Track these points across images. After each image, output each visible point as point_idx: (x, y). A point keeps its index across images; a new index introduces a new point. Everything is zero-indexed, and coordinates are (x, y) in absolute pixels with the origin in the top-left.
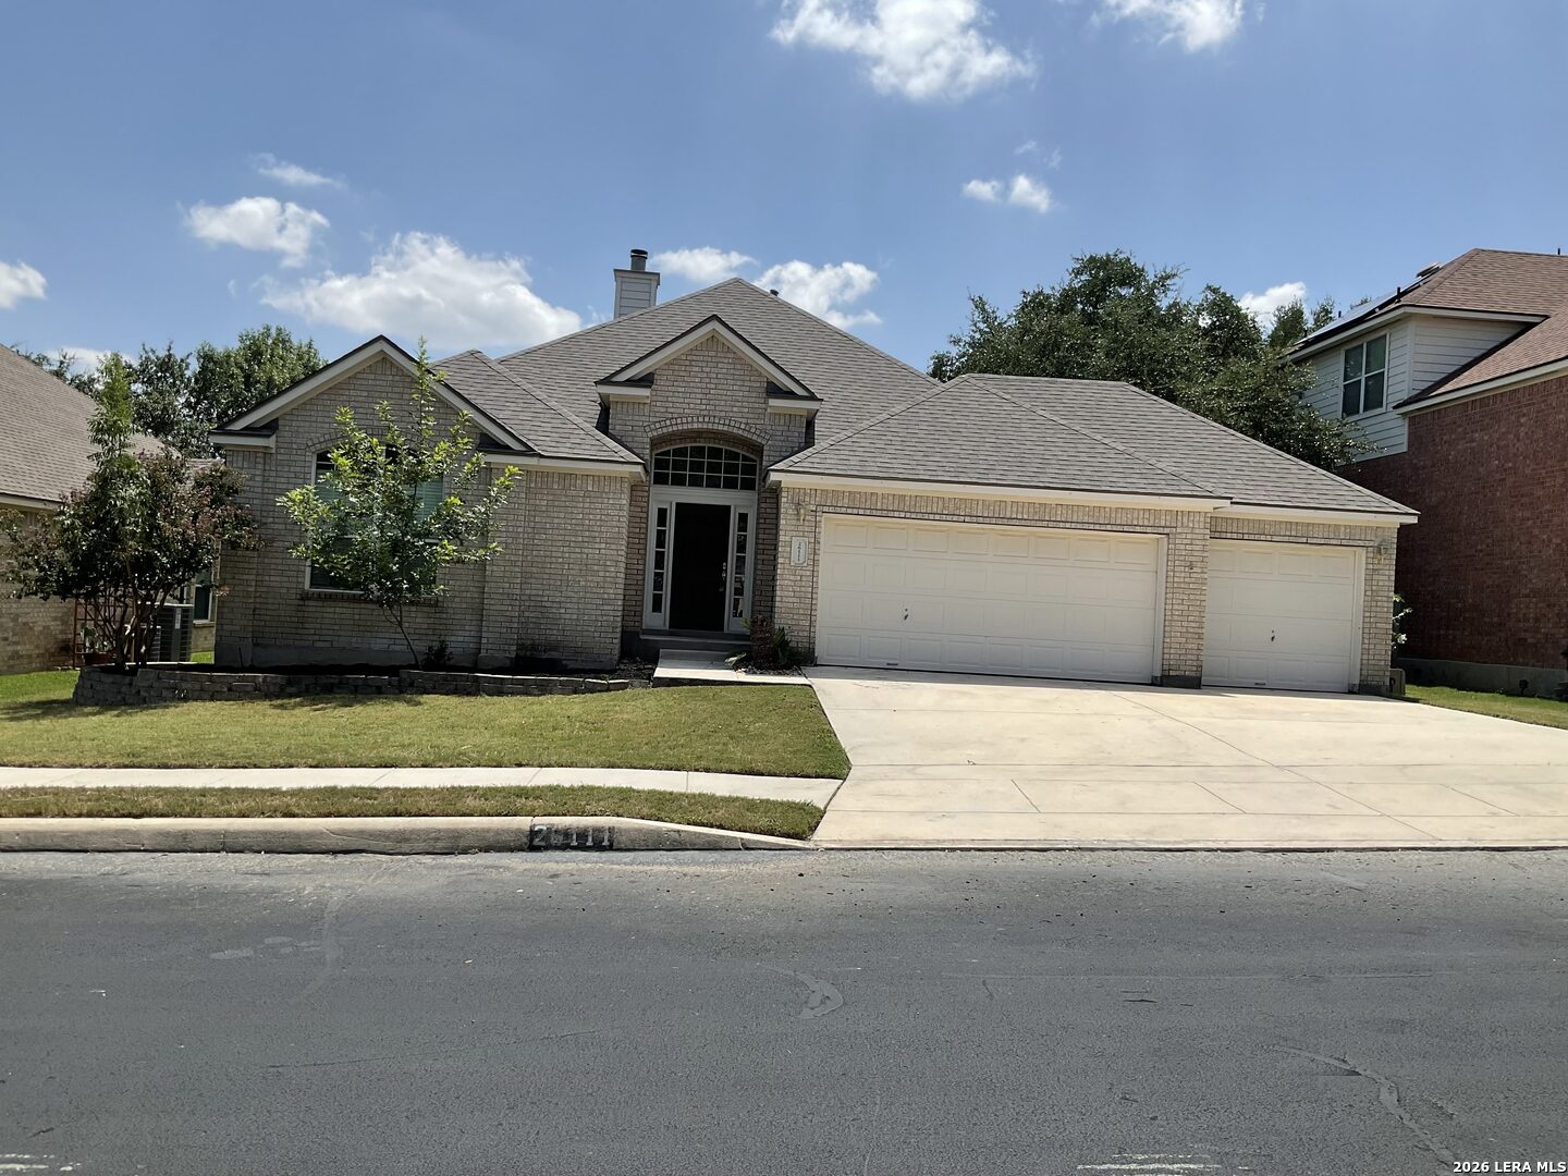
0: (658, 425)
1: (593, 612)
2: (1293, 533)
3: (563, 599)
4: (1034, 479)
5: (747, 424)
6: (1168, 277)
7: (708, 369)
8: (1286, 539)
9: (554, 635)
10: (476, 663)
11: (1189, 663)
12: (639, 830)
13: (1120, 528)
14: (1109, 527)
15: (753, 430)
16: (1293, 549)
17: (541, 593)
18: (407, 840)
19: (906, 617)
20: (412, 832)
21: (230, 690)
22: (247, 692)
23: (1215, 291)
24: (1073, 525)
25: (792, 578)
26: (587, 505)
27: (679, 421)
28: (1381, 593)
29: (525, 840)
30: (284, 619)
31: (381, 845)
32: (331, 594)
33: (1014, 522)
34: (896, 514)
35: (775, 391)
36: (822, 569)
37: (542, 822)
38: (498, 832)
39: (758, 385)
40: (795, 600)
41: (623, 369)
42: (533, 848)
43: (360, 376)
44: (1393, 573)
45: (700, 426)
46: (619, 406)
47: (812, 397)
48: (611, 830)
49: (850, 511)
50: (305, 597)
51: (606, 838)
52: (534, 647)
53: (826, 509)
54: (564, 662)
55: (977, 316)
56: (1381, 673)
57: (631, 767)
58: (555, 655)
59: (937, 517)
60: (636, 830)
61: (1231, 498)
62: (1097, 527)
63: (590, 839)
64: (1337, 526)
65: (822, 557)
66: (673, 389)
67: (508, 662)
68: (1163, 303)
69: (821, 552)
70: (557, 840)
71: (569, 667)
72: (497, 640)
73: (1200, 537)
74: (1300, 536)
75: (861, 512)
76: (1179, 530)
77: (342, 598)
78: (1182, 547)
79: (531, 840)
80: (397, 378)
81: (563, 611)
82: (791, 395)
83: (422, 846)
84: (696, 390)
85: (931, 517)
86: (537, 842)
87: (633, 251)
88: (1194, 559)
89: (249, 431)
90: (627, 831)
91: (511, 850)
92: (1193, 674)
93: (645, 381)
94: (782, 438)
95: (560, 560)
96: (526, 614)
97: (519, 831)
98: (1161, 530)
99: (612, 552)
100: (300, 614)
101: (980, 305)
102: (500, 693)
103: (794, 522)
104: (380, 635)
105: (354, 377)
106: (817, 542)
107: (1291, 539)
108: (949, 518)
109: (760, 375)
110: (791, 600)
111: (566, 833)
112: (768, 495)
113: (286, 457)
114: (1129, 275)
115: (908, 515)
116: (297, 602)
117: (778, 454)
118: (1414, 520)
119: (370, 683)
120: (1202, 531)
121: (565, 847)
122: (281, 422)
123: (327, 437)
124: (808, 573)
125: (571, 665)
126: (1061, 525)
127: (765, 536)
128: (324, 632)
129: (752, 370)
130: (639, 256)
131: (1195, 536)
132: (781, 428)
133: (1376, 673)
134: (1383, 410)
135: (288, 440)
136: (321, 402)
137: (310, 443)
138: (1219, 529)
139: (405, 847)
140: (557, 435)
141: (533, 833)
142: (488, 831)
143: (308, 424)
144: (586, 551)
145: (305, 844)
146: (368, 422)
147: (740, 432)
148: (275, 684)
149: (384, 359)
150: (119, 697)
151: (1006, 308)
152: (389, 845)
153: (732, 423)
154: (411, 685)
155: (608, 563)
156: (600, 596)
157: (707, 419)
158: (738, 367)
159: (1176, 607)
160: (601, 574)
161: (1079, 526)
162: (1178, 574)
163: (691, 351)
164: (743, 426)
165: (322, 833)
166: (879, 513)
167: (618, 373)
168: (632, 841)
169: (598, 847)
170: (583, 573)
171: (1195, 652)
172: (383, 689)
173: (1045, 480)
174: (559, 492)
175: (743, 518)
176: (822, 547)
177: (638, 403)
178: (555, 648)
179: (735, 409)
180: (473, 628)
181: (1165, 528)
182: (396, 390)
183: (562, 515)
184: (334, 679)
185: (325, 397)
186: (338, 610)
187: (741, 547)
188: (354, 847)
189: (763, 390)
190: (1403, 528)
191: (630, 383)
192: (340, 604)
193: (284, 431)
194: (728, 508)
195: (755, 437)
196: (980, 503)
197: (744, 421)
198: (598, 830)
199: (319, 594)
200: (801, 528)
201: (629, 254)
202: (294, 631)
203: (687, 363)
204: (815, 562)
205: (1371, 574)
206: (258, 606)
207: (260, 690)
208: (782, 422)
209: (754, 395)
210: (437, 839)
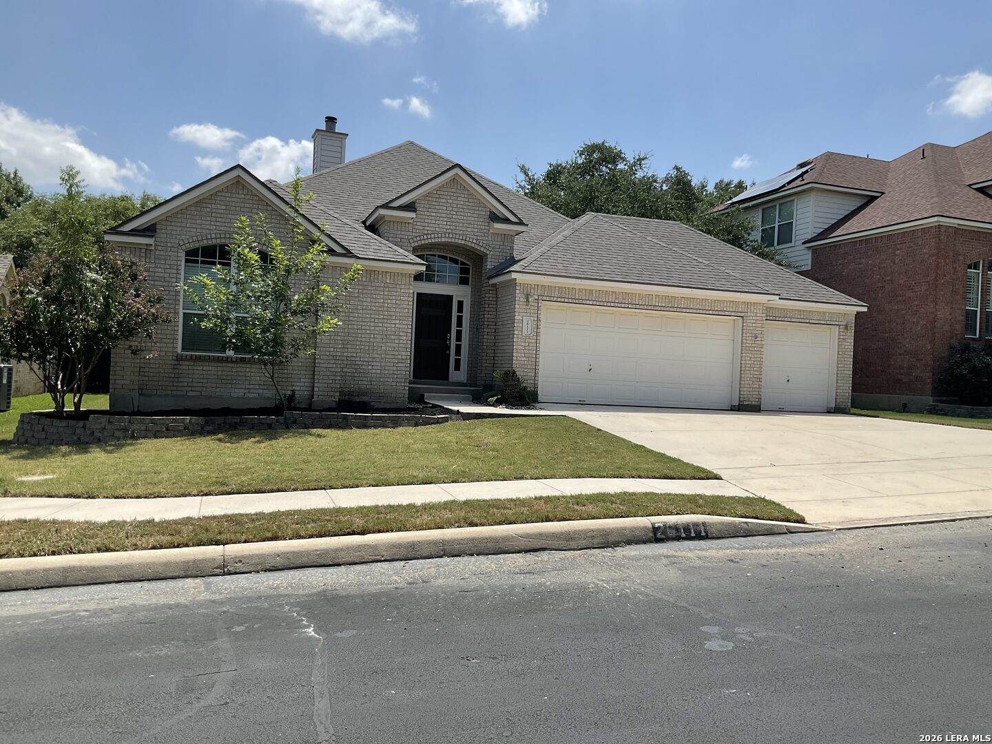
0: (418, 238)
1: (392, 368)
2: (802, 317)
3: (370, 359)
4: (669, 281)
5: (477, 240)
6: (643, 159)
7: (451, 201)
8: (798, 320)
9: (364, 384)
10: (310, 405)
11: (754, 396)
12: (722, 524)
13: (717, 313)
14: (711, 312)
15: (481, 244)
16: (801, 326)
17: (354, 355)
18: (573, 539)
19: (590, 370)
20: (575, 532)
21: (167, 429)
22: (179, 431)
23: (677, 169)
24: (691, 311)
25: (523, 344)
26: (386, 293)
27: (433, 236)
28: (846, 353)
29: (651, 535)
30: (163, 375)
31: (556, 544)
32: (200, 356)
33: (657, 308)
34: (588, 302)
35: (494, 217)
36: (542, 338)
37: (659, 520)
38: (633, 529)
39: (484, 213)
40: (525, 359)
41: (397, 198)
42: (658, 540)
43: (219, 194)
44: (853, 341)
45: (446, 240)
46: (392, 224)
47: (521, 223)
48: (704, 524)
49: (559, 300)
50: (179, 358)
51: (703, 531)
52: (350, 394)
53: (544, 298)
54: (372, 404)
56: (847, 400)
58: (365, 399)
59: (612, 304)
60: (720, 523)
61: (779, 295)
62: (704, 312)
63: (693, 532)
64: (825, 313)
65: (542, 330)
66: (428, 214)
67: (334, 404)
69: (541, 327)
70: (672, 533)
71: (375, 407)
72: (325, 391)
73: (760, 318)
74: (806, 320)
75: (566, 300)
76: (749, 314)
77: (209, 359)
78: (751, 325)
79: (655, 534)
80: (249, 197)
81: (370, 367)
82: (507, 221)
83: (583, 543)
84: (443, 215)
85: (609, 304)
86: (659, 535)
87: (327, 118)
88: (757, 332)
89: (134, 233)
90: (714, 524)
91: (645, 542)
92: (756, 403)
93: (410, 207)
94: (499, 250)
95: (368, 332)
96: (345, 370)
97: (645, 528)
98: (739, 314)
99: (404, 326)
100: (176, 371)
101: (524, 170)
102: (365, 426)
103: (524, 307)
104: (237, 386)
105: (215, 194)
106: (538, 320)
107: (801, 320)
108: (619, 305)
109: (485, 207)
110: (523, 359)
111: (676, 528)
112: (491, 288)
113: (162, 253)
115: (595, 303)
116: (173, 362)
117: (497, 261)
118: (865, 309)
119: (264, 421)
120: (761, 315)
121: (678, 538)
122: (158, 226)
123: (195, 238)
124: (533, 341)
125: (377, 406)
126: (684, 310)
127: (489, 316)
128: (195, 385)
129: (480, 203)
130: (331, 120)
131: (757, 318)
132: (498, 243)
133: (844, 401)
134: (792, 244)
135: (163, 240)
136: (189, 212)
137: (181, 243)
138: (773, 315)
139: (573, 544)
140: (361, 243)
141: (655, 529)
142: (625, 529)
143: (179, 229)
144: (386, 325)
145: (502, 546)
146: (225, 229)
147: (473, 245)
148: (197, 424)
149: (238, 182)
152: (562, 543)
153: (468, 239)
154: (294, 422)
155: (401, 334)
156: (396, 357)
157: (451, 236)
158: (471, 200)
159: (747, 362)
160: (397, 341)
161: (694, 311)
162: (748, 342)
163: (440, 188)
164: (474, 241)
165: (513, 537)
166: (577, 301)
167: (391, 201)
168: (720, 531)
169: (699, 537)
170: (384, 341)
171: (757, 390)
172: (273, 426)
173: (674, 281)
174: (366, 283)
175: (460, 304)
176: (542, 324)
177: (404, 223)
178: (365, 394)
179: (469, 229)
180: (307, 380)
181: (741, 314)
182: (247, 205)
183: (369, 300)
184: (237, 419)
185: (193, 208)
186: (205, 368)
187: (460, 323)
188: (538, 547)
189: (487, 217)
190: (858, 315)
191: (401, 208)
192: (207, 364)
193: (161, 234)
194: (451, 297)
195: (482, 249)
196: (637, 295)
197: (475, 237)
198: (696, 525)
199: (191, 356)
200: (528, 311)
201: (324, 119)
202: (171, 384)
203: (437, 196)
204: (538, 334)
205: (841, 341)
206: (142, 365)
207: (188, 429)
208: (499, 240)
209: (481, 220)
210: (593, 537)
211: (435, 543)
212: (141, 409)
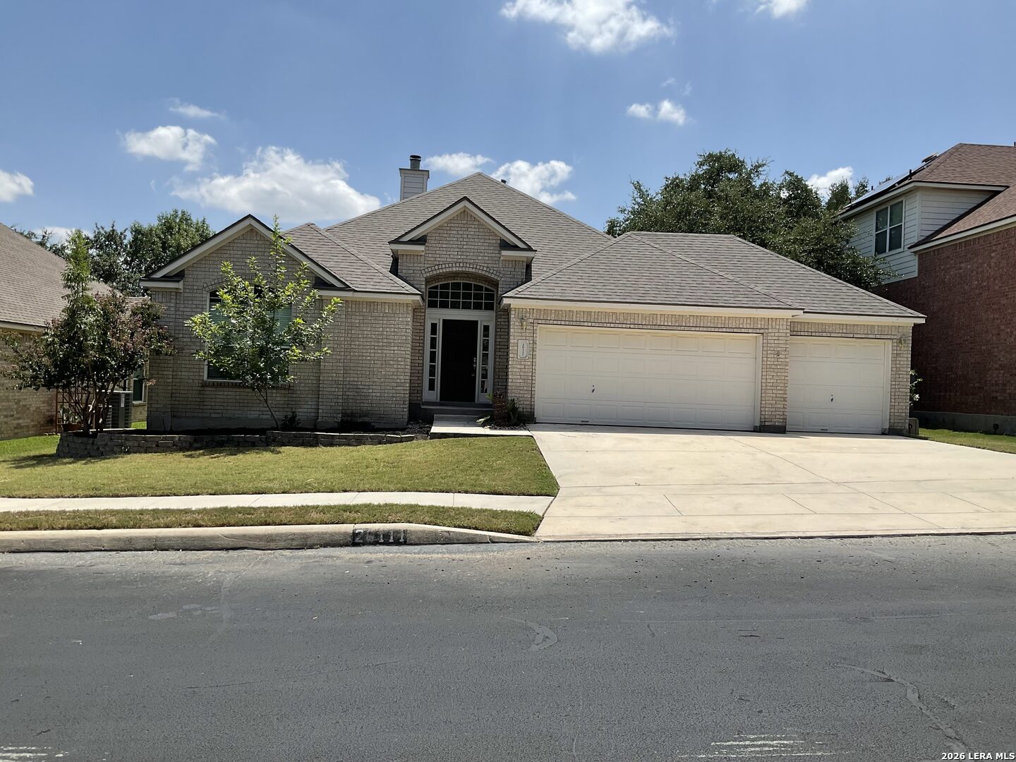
0: (430, 269)
1: (391, 391)
2: (845, 331)
3: (371, 383)
4: (675, 299)
5: (487, 267)
6: (760, 166)
7: (461, 232)
8: (840, 335)
9: (365, 406)
10: (315, 425)
11: (778, 416)
12: (423, 532)
13: (731, 330)
14: (724, 330)
15: (491, 271)
16: (844, 341)
17: (356, 379)
18: (273, 540)
19: (593, 391)
20: (277, 535)
21: (157, 446)
22: (169, 447)
23: (791, 174)
24: (701, 329)
25: (519, 366)
26: (385, 322)
27: (444, 266)
28: (902, 369)
29: (350, 539)
30: (190, 399)
31: (257, 544)
32: (221, 383)
33: (663, 327)
34: (586, 324)
35: (505, 245)
36: (538, 360)
37: (361, 527)
38: (332, 534)
39: (494, 241)
40: (521, 381)
41: (406, 233)
42: (355, 544)
43: (237, 241)
44: (910, 356)
45: (457, 269)
46: (405, 257)
47: (530, 249)
48: (405, 532)
49: (555, 322)
50: (204, 385)
51: (402, 537)
52: (352, 415)
53: (540, 322)
54: (373, 424)
55: (636, 194)
56: (903, 421)
57: (417, 491)
58: (366, 419)
59: (612, 325)
60: (421, 531)
61: (803, 309)
62: (717, 330)
63: (392, 538)
64: (873, 326)
65: (537, 353)
66: (440, 245)
67: (336, 424)
68: (757, 183)
69: (537, 350)
70: (370, 539)
71: (376, 427)
72: (329, 410)
73: (784, 335)
74: (849, 333)
75: (563, 323)
76: (770, 331)
77: (228, 385)
78: (772, 341)
79: (354, 539)
80: (261, 242)
81: (371, 391)
82: (515, 248)
83: (282, 544)
84: (454, 246)
85: (609, 325)
86: (357, 540)
87: (411, 156)
88: (780, 349)
89: (166, 278)
90: (416, 532)
91: (341, 546)
92: (780, 424)
93: (421, 240)
94: (511, 276)
95: (369, 358)
96: (347, 393)
97: (345, 534)
98: (758, 331)
99: (402, 352)
100: (201, 396)
101: (638, 187)
102: (331, 445)
103: (520, 331)
104: (253, 409)
105: (233, 242)
106: (534, 343)
107: (843, 335)
108: (620, 326)
109: (496, 235)
110: (518, 381)
111: (376, 534)
112: (502, 313)
113: (190, 295)
114: (734, 165)
115: (593, 324)
116: (199, 388)
117: (508, 286)
118: (923, 321)
119: (248, 440)
120: (785, 331)
121: (376, 543)
122: (186, 272)
123: (216, 281)
124: (529, 363)
126: (693, 329)
127: (501, 340)
128: (217, 407)
129: (492, 233)
130: (415, 159)
131: (780, 334)
132: (510, 269)
133: (900, 421)
134: (901, 250)
135: (191, 284)
136: (211, 259)
137: (205, 285)
138: (796, 330)
139: (272, 545)
140: (365, 277)
141: (355, 535)
142: (326, 534)
143: (203, 273)
144: (385, 352)
145: (208, 544)
146: (242, 271)
147: (484, 273)
148: (186, 442)
149: (252, 230)
150: (86, 452)
151: (655, 189)
152: (262, 544)
153: (478, 267)
154: (274, 440)
155: (399, 359)
156: (394, 381)
157: (461, 265)
158: (481, 230)
159: (768, 381)
160: (395, 366)
161: (705, 329)
162: (769, 359)
163: (451, 221)
164: (485, 269)
165: (219, 537)
166: (574, 323)
167: (403, 236)
168: (419, 538)
169: (397, 542)
170: (384, 366)
171: (782, 410)
172: (256, 443)
173: (682, 300)
174: (366, 314)
175: (486, 328)
176: (538, 346)
177: (417, 255)
178: (366, 415)
179: (480, 258)
180: (312, 403)
181: (761, 329)
182: (260, 250)
183: (369, 329)
184: (224, 437)
185: (215, 255)
186: (226, 393)
187: (486, 348)
188: (239, 546)
189: (497, 245)
190: (916, 327)
191: (412, 242)
192: (227, 389)
193: (189, 278)
194: (477, 322)
195: (493, 276)
196: (640, 315)
197: (486, 265)
198: (397, 532)
199: (214, 383)
200: (523, 334)
201: (409, 158)
202: (198, 407)
203: (448, 228)
204: (533, 357)
205: (896, 356)
206: (174, 391)
207: (177, 446)
208: (510, 266)
209: (491, 248)
210: (293, 540)
211: (149, 539)
212: (173, 429)
